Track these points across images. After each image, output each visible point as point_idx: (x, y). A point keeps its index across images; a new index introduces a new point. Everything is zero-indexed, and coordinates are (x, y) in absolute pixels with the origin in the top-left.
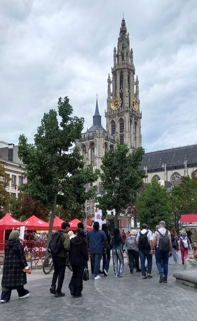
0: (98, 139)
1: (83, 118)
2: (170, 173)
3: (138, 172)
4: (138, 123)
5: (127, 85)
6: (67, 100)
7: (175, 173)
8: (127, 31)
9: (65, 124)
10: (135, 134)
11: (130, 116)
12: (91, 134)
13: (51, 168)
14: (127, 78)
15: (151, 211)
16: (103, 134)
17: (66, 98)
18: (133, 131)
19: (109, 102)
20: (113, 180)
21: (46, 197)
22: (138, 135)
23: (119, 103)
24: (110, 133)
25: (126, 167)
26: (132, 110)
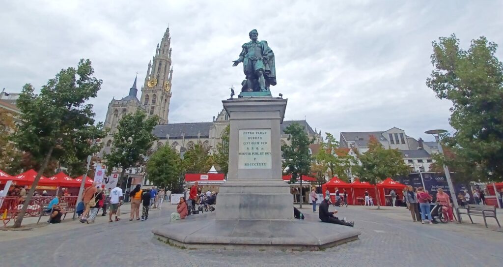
0: (131, 107)
1: (101, 80)
2: (187, 141)
3: (150, 135)
4: (168, 100)
5: (164, 71)
6: (89, 62)
7: (190, 142)
8: (170, 36)
9: (82, 82)
10: (164, 108)
11: (162, 94)
12: (125, 102)
13: (52, 120)
14: (164, 66)
15: (158, 170)
16: (137, 104)
17: (88, 60)
18: (162, 105)
19: (147, 80)
20: (126, 140)
21: (38, 149)
22: (166, 109)
23: (155, 83)
24: (143, 104)
25: (141, 129)
26: (165, 90)
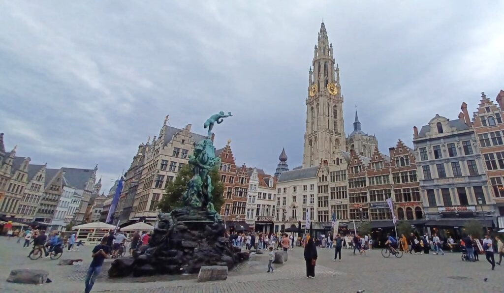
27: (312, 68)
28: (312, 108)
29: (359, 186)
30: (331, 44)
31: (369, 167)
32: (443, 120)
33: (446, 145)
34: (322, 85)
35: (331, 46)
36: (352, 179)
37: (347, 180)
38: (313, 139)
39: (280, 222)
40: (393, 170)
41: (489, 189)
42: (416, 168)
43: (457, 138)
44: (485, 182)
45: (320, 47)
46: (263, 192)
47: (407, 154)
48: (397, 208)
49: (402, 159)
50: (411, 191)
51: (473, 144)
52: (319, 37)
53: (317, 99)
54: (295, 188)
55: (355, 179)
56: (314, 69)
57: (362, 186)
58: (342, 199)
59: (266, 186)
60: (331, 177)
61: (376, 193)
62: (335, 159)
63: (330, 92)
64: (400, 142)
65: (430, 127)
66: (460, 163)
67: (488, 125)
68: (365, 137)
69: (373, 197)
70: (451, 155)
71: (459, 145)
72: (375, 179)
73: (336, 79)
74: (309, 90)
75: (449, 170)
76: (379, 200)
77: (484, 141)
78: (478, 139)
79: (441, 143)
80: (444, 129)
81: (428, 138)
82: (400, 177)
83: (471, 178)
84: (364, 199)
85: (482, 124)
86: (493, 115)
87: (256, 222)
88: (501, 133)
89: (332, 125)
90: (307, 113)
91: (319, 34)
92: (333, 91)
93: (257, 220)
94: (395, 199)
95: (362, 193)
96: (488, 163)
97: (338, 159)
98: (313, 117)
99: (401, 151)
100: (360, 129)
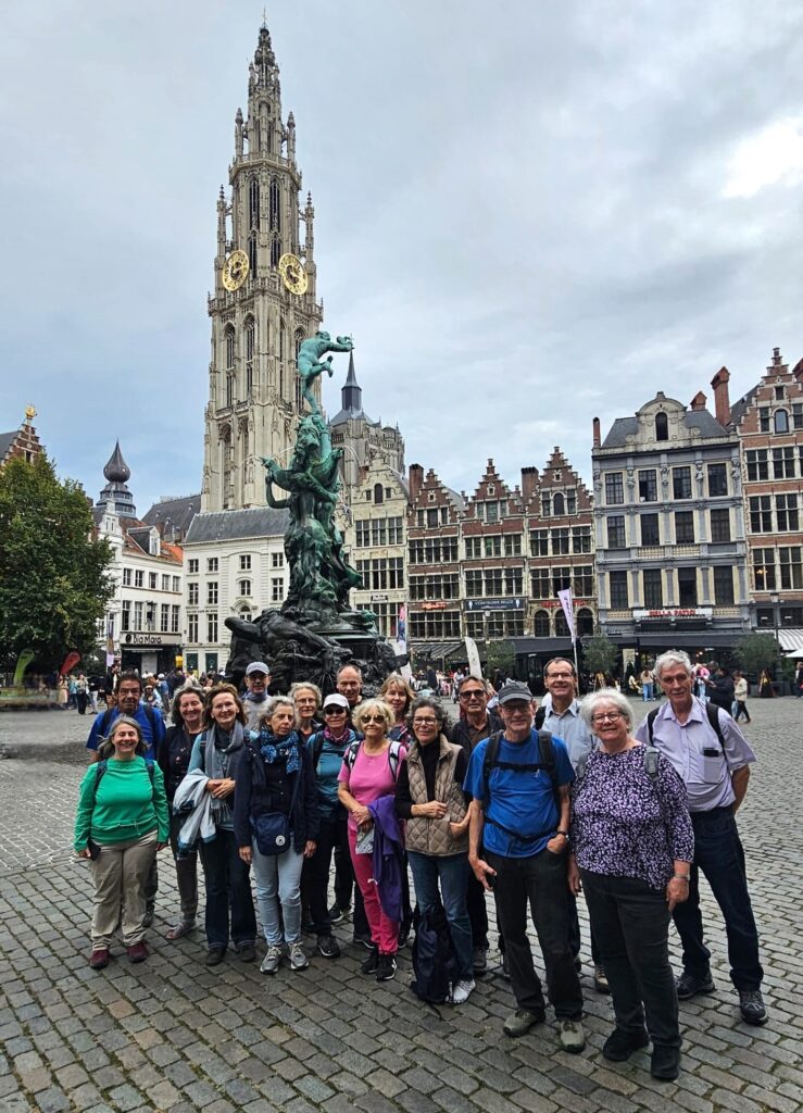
27: (229, 191)
28: (230, 329)
29: (438, 559)
30: (291, 117)
31: (469, 513)
32: (673, 407)
33: (670, 468)
34: (264, 257)
35: (291, 125)
36: (420, 542)
37: (405, 542)
38: (235, 425)
39: (201, 646)
40: (533, 523)
41: (746, 571)
42: (592, 522)
43: (699, 456)
44: (741, 558)
45: (257, 124)
46: (135, 568)
47: (574, 487)
48: (534, 612)
49: (558, 497)
50: (572, 575)
51: (734, 472)
52: (252, 79)
53: (247, 301)
54: (246, 561)
55: (429, 541)
56: (236, 198)
57: (447, 558)
58: (388, 589)
59: (138, 551)
60: (359, 533)
61: (483, 577)
62: (372, 488)
63: (287, 284)
64: (557, 455)
65: (639, 422)
66: (696, 514)
67: (772, 429)
68: (373, 431)
69: (472, 587)
70: (678, 495)
71: (699, 472)
72: (483, 543)
73: (302, 241)
74: (218, 268)
75: (667, 530)
76: (489, 591)
77: (756, 468)
78: (744, 460)
79: (659, 465)
80: (672, 430)
81: (631, 449)
82: (550, 542)
83: (713, 548)
84: (451, 589)
85: (759, 428)
86: (789, 406)
87: (122, 645)
88: (796, 452)
89: (290, 387)
90: (214, 341)
91: (251, 68)
92: (295, 281)
93: (123, 641)
94: (531, 590)
95: (447, 577)
96: (754, 517)
97: (378, 486)
98: (232, 358)
99: (558, 477)
100: (358, 407)
